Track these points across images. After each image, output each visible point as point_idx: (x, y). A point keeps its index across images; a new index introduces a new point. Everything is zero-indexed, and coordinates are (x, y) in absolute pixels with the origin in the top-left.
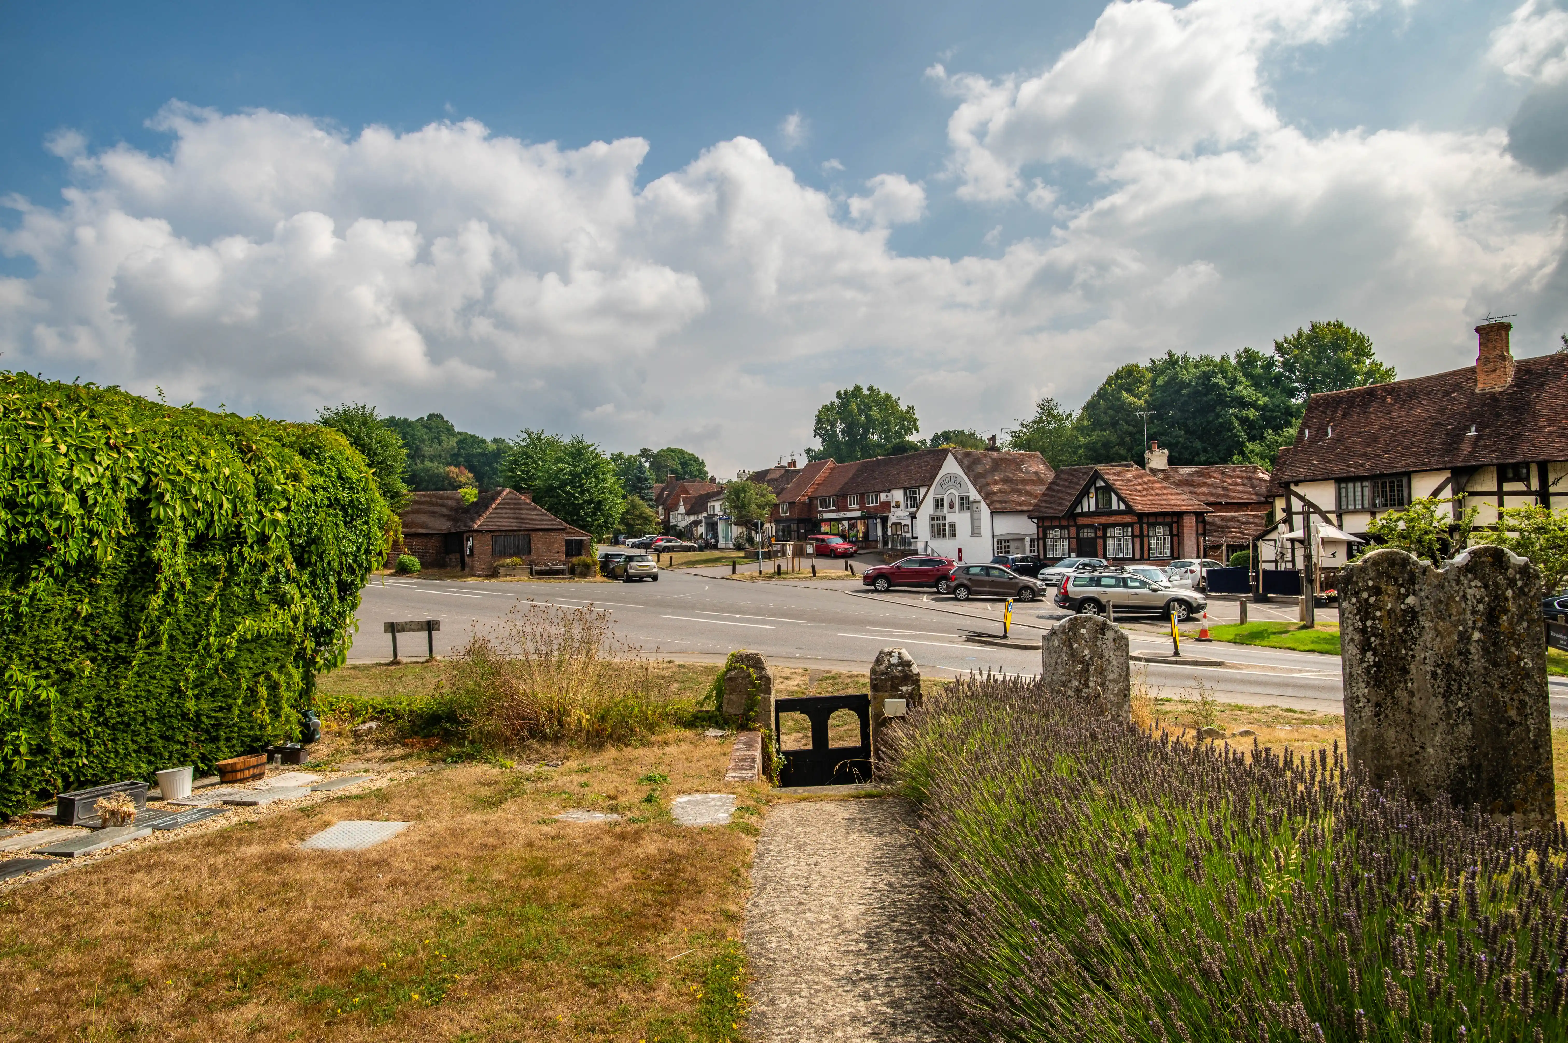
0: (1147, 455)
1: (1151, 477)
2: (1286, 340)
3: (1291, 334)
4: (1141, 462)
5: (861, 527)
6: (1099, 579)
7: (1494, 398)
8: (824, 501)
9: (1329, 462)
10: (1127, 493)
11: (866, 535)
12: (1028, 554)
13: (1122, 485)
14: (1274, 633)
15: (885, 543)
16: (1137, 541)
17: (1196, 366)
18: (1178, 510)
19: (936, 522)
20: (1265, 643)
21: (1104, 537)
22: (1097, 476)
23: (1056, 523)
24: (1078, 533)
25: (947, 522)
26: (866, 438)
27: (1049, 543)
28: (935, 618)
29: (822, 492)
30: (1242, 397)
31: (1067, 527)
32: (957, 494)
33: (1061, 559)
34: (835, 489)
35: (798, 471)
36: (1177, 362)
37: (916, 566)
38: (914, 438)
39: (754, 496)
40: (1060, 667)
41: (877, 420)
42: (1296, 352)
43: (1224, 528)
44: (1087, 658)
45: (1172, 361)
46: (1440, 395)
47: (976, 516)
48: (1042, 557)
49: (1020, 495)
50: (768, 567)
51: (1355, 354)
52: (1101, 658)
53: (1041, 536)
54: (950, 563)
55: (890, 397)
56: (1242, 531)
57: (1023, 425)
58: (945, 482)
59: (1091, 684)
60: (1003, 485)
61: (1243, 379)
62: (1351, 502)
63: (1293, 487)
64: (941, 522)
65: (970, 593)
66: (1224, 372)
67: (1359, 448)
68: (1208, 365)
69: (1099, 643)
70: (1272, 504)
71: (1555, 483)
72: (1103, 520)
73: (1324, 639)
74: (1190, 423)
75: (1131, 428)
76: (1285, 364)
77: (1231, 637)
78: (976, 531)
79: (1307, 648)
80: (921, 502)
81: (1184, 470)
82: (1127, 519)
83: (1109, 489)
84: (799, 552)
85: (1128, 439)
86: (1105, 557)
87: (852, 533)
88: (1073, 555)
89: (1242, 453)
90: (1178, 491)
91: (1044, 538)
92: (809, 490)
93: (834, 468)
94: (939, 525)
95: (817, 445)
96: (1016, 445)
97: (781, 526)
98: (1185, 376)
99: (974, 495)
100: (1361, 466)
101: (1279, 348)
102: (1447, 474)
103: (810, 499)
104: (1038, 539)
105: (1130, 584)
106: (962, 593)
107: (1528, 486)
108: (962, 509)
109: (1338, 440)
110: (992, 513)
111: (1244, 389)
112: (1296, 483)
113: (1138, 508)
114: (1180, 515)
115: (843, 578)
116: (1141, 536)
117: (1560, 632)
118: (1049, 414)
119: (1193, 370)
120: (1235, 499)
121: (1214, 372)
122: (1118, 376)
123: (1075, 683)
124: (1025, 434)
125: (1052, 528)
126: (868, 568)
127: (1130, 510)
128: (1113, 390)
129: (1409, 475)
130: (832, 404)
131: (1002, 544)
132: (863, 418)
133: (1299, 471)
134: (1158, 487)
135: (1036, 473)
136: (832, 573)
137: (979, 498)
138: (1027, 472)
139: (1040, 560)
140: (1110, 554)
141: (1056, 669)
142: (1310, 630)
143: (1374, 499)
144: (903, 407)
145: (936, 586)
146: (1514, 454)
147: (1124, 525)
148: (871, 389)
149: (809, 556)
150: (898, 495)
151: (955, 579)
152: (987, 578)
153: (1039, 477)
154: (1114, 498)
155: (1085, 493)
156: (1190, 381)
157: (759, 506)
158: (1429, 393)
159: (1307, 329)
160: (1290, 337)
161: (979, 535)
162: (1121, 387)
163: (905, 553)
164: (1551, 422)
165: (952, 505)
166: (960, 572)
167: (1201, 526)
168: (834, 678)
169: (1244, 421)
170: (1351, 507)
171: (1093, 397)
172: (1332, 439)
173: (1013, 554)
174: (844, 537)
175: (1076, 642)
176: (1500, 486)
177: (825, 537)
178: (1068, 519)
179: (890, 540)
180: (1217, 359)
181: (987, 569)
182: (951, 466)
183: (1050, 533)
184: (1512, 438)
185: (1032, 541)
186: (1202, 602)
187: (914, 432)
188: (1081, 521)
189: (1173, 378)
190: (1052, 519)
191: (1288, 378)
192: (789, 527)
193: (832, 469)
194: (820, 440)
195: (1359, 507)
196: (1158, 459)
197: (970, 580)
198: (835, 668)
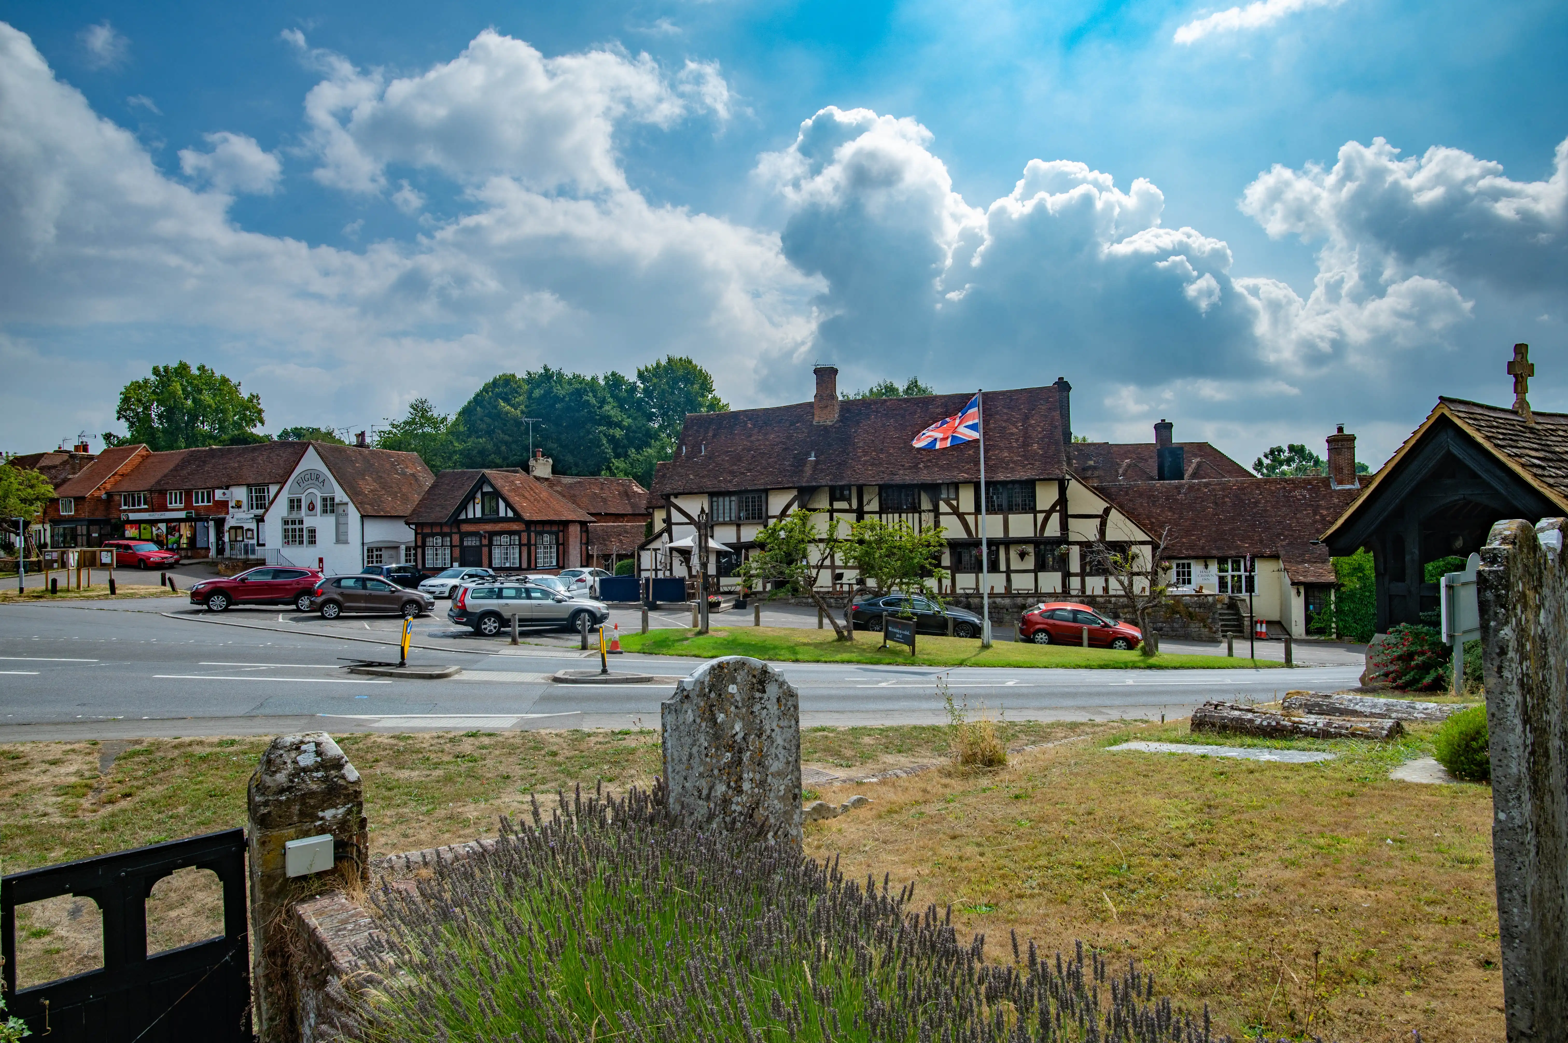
0: (532, 462)
1: (538, 484)
2: (646, 370)
3: (651, 364)
4: (527, 469)
5: (185, 531)
6: (501, 590)
7: (826, 428)
8: (132, 498)
9: (703, 477)
10: (515, 499)
11: (192, 540)
12: (403, 564)
13: (509, 491)
14: (678, 641)
15: (220, 551)
16: (525, 550)
17: (570, 382)
18: (564, 518)
19: (290, 527)
20: (671, 652)
21: (490, 545)
22: (484, 480)
23: (437, 530)
24: (462, 541)
25: (305, 526)
26: (193, 427)
27: (429, 552)
28: (300, 644)
29: (127, 486)
30: (609, 417)
31: (450, 535)
32: (319, 495)
33: (443, 569)
34: (149, 481)
35: (91, 458)
36: (552, 376)
37: (268, 579)
38: (258, 431)
39: (16, 486)
40: (695, 762)
41: (210, 406)
42: (655, 380)
43: (605, 538)
44: (739, 738)
45: (547, 376)
46: (788, 424)
47: (342, 520)
48: (420, 567)
49: (395, 497)
50: (36, 582)
51: (701, 388)
52: (759, 736)
53: (419, 544)
54: (315, 575)
55: (227, 380)
56: (621, 541)
57: (393, 426)
58: (304, 480)
59: (746, 786)
60: (376, 486)
61: (611, 400)
62: (721, 515)
63: (673, 499)
64: (297, 526)
65: (341, 610)
66: (594, 391)
67: (727, 465)
68: (581, 383)
69: (757, 708)
70: (651, 515)
71: (868, 503)
72: (489, 527)
73: (721, 644)
74: (563, 437)
75: (507, 438)
76: (645, 390)
77: (639, 647)
78: (342, 538)
79: (710, 654)
80: (271, 503)
81: (567, 480)
82: (515, 527)
83: (496, 494)
84: (89, 562)
85: (503, 448)
86: (490, 566)
87: (172, 539)
88: (456, 564)
89: (609, 469)
90: (565, 500)
91: (423, 546)
92: (108, 483)
93: (148, 456)
94: (294, 530)
95: (123, 430)
96: (385, 446)
97: (60, 529)
98: (560, 391)
99: (340, 495)
100: (730, 482)
101: (641, 375)
102: (795, 493)
103: (110, 495)
104: (415, 548)
105: (533, 595)
106: (331, 610)
107: (850, 505)
108: (325, 511)
109: (710, 457)
110: (362, 517)
111: (610, 409)
112: (676, 496)
113: (527, 516)
114: (566, 524)
115: (157, 596)
116: (529, 545)
117: (896, 627)
118: (423, 416)
119: (567, 387)
120: (613, 510)
121: (585, 390)
122: (495, 383)
123: (721, 788)
124: (395, 434)
125: (433, 535)
126: (200, 583)
127: (518, 517)
128: (490, 398)
129: (766, 491)
130: (146, 381)
131: (373, 553)
132: (189, 402)
133: (678, 484)
134: (544, 495)
135: (413, 475)
136: (142, 589)
137: (346, 499)
138: (404, 474)
139: (419, 571)
140: (496, 563)
141: (690, 767)
142: (705, 636)
143: (739, 511)
144: (245, 394)
145: (296, 603)
146: (842, 478)
147: (511, 533)
148: (202, 368)
149: (104, 566)
150: (240, 493)
151: (322, 594)
152: (363, 592)
153: (417, 480)
154: (502, 505)
155: (471, 497)
156: (564, 397)
157: (24, 501)
158: (779, 422)
159: (664, 362)
160: (650, 367)
161: (346, 542)
162: (498, 396)
163: (247, 564)
164: (866, 453)
165: (311, 507)
166: (328, 585)
167: (584, 535)
168: (148, 752)
169: (612, 439)
170: (721, 519)
171: (469, 403)
172: (705, 456)
173: (386, 564)
174: (159, 542)
175: (722, 710)
176: (831, 505)
177: (132, 543)
178: (451, 526)
179: (227, 547)
180: (588, 378)
181: (362, 582)
182: (311, 461)
183: (430, 541)
184: (840, 464)
185: (408, 549)
186: (605, 611)
187: (259, 425)
188: (465, 528)
189: (549, 392)
190: (432, 525)
191: (647, 403)
192: (74, 530)
193: (145, 458)
194: (127, 424)
195: (727, 519)
196: (542, 468)
197: (342, 594)
198: (150, 735)
